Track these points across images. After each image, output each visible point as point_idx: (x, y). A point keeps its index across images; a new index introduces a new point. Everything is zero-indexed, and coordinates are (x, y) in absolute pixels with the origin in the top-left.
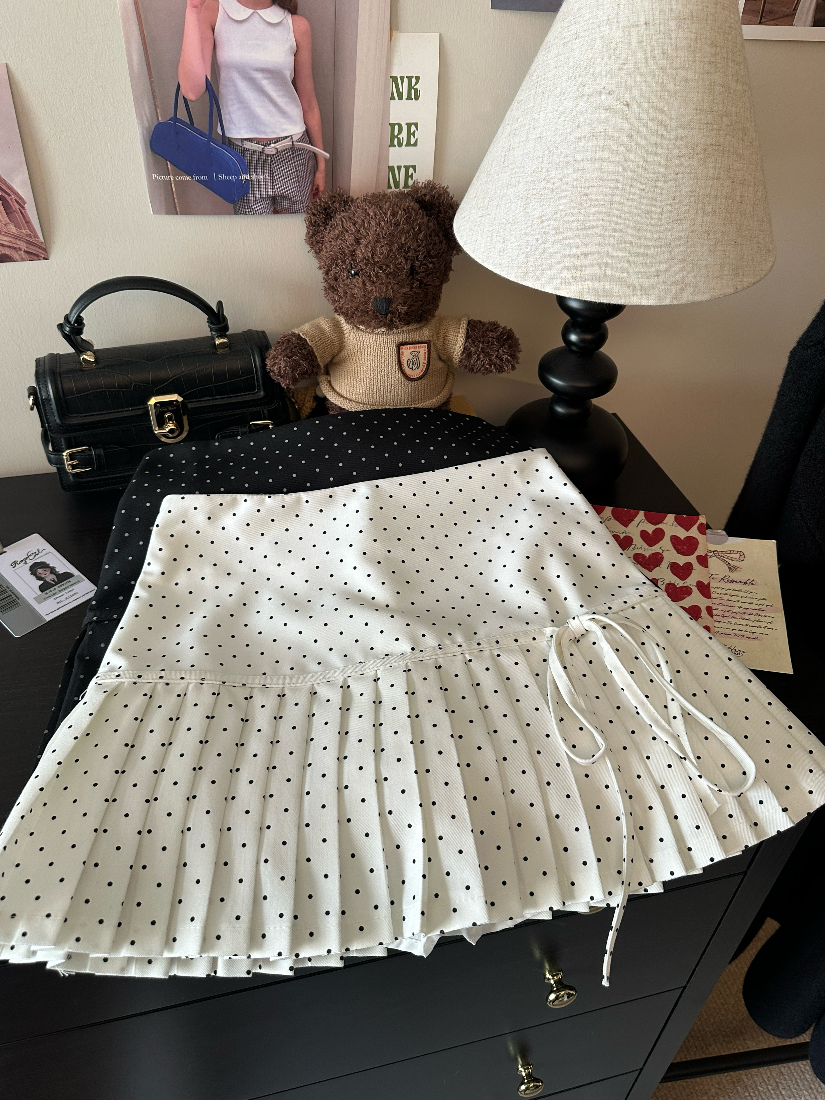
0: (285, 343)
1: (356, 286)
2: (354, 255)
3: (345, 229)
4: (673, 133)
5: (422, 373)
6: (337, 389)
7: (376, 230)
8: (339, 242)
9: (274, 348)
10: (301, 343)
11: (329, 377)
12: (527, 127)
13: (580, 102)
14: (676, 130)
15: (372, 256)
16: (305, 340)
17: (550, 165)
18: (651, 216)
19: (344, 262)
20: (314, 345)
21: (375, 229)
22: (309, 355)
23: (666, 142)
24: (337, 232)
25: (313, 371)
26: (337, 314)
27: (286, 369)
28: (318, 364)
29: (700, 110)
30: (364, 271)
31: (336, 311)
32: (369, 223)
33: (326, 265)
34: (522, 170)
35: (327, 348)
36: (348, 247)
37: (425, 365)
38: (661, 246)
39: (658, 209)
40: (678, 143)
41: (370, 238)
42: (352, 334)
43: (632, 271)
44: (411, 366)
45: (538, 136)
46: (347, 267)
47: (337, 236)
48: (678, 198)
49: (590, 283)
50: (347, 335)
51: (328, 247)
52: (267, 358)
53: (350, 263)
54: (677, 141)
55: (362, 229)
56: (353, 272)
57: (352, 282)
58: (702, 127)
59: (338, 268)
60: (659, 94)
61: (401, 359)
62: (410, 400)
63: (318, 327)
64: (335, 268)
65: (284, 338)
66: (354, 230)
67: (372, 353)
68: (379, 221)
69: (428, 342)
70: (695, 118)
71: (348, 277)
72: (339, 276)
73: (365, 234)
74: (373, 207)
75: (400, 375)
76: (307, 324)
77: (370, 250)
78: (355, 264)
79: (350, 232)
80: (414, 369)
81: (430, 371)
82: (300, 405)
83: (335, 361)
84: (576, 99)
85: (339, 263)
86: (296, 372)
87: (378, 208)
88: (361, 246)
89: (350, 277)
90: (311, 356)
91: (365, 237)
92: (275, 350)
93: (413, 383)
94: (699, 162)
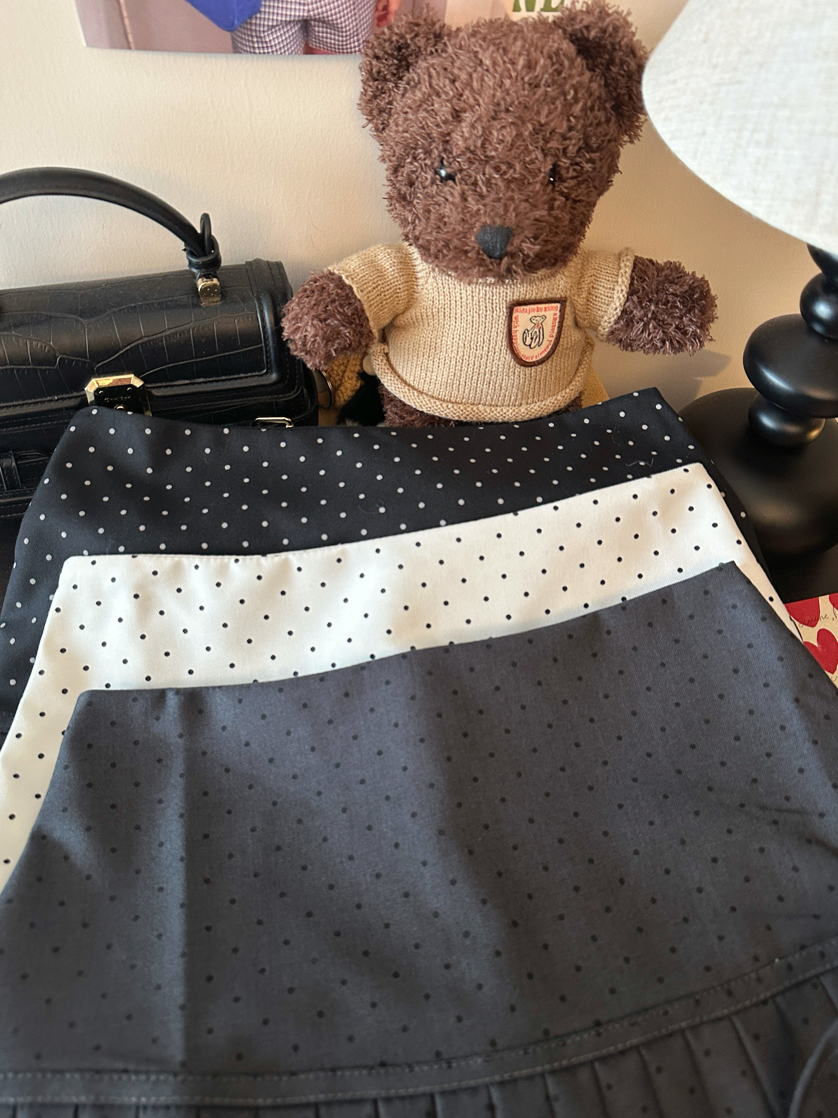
0: (316, 293)
1: (447, 200)
2: (447, 142)
3: (435, 89)
5: (546, 353)
6: (400, 371)
7: (494, 96)
8: (422, 114)
9: (297, 300)
10: (344, 294)
11: (386, 347)
15: (483, 144)
16: (351, 288)
19: (428, 152)
20: (365, 298)
21: (492, 92)
22: (355, 316)
24: (419, 95)
25: (360, 342)
26: (407, 243)
27: (315, 341)
28: (371, 331)
30: (465, 173)
31: (407, 238)
32: (482, 80)
33: (394, 156)
35: (387, 303)
36: (438, 126)
37: (553, 339)
41: (480, 110)
42: (431, 280)
44: (528, 342)
46: (432, 163)
47: (419, 103)
50: (421, 282)
51: (400, 123)
52: (284, 315)
53: (439, 156)
55: (467, 93)
56: (443, 173)
57: (441, 191)
59: (416, 164)
61: (513, 329)
62: (519, 397)
63: (373, 265)
64: (411, 163)
65: (316, 282)
66: (451, 93)
67: (464, 316)
68: (502, 76)
69: (562, 301)
71: (433, 182)
72: (417, 178)
73: (472, 101)
74: (492, 48)
75: (509, 356)
76: (354, 257)
77: (480, 133)
78: (449, 158)
79: (443, 96)
80: (532, 346)
81: (559, 348)
82: (336, 382)
83: (398, 322)
85: (419, 154)
86: (333, 345)
87: (501, 51)
88: (463, 124)
89: (438, 182)
90: (360, 317)
91: (472, 107)
92: (298, 304)
93: (528, 370)
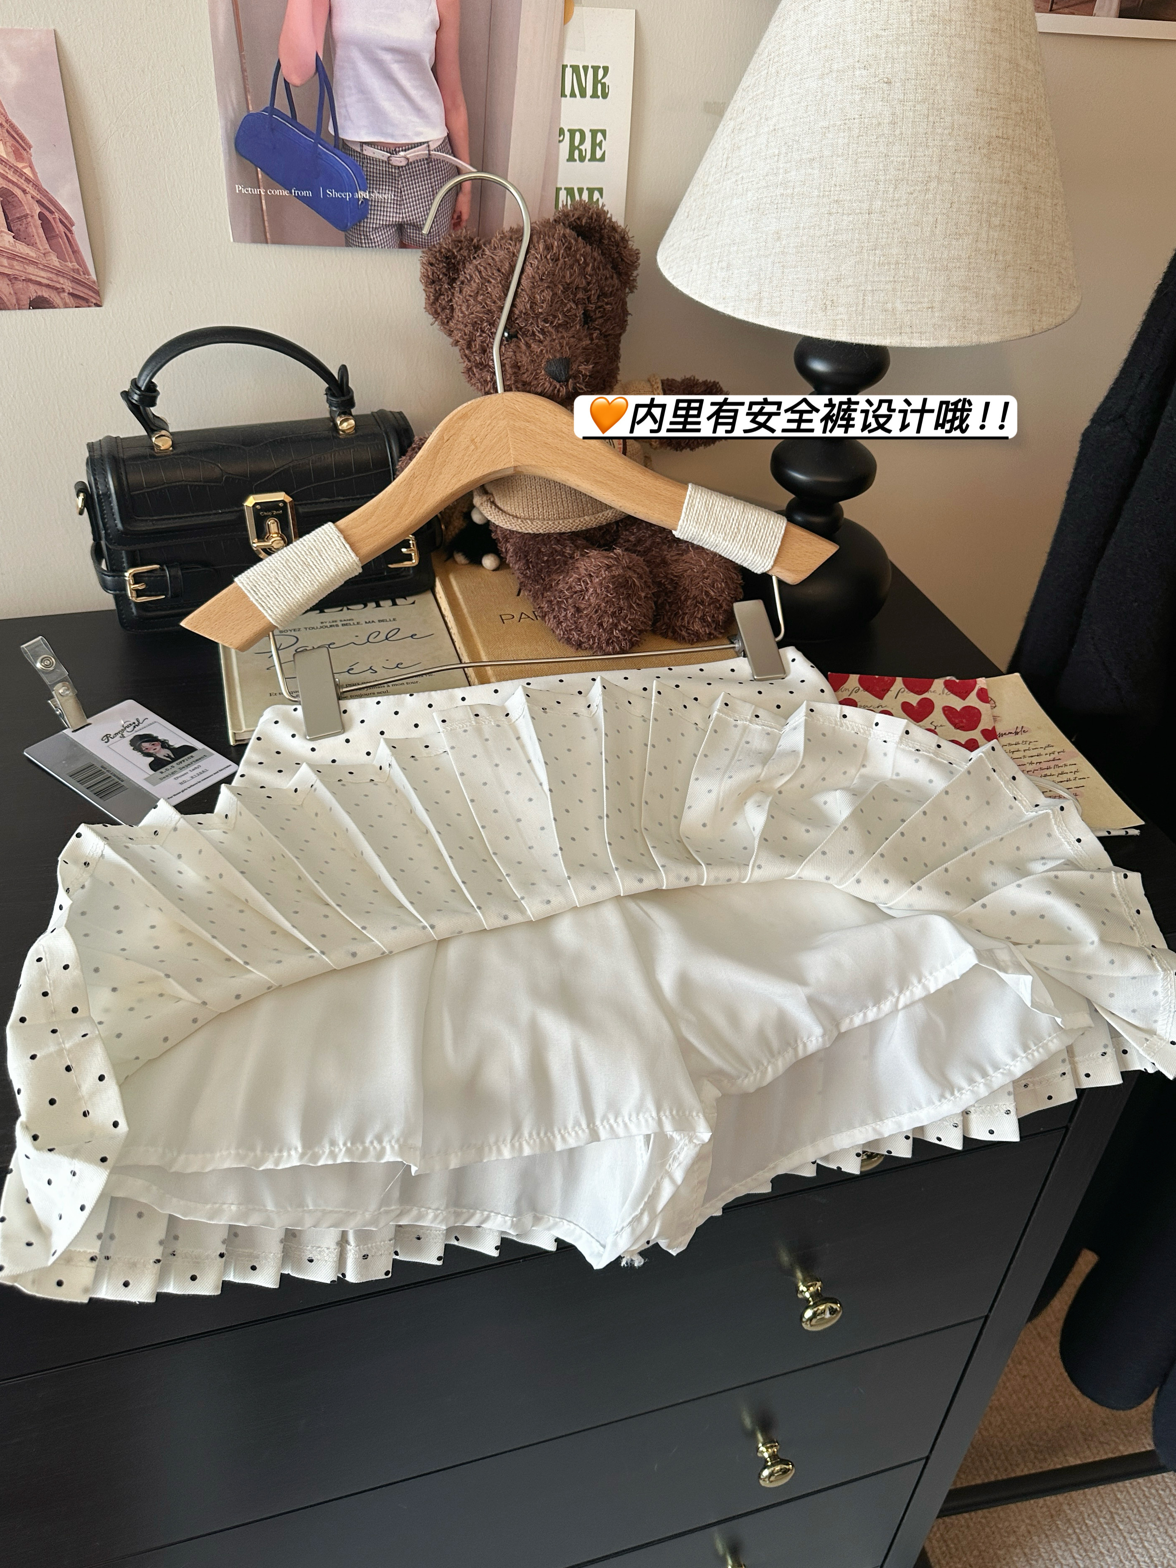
3: (485, 279)
4: (948, 119)
8: (481, 298)
12: (757, 118)
13: (827, 81)
14: (952, 116)
15: (531, 306)
17: (788, 165)
18: (922, 229)
19: (492, 324)
23: (939, 131)
24: (474, 285)
29: (982, 91)
30: (524, 329)
34: (751, 174)
38: (935, 268)
39: (931, 219)
40: (955, 132)
43: (899, 301)
45: (772, 128)
47: (476, 291)
48: (955, 206)
49: (845, 317)
54: (953, 130)
58: (985, 112)
59: (484, 335)
60: (929, 69)
64: (480, 336)
66: (499, 278)
70: (976, 100)
72: (488, 345)
77: (527, 299)
79: (493, 282)
84: (822, 77)
89: (505, 343)
94: (982, 159)
